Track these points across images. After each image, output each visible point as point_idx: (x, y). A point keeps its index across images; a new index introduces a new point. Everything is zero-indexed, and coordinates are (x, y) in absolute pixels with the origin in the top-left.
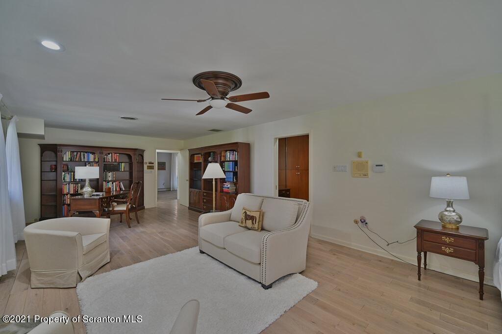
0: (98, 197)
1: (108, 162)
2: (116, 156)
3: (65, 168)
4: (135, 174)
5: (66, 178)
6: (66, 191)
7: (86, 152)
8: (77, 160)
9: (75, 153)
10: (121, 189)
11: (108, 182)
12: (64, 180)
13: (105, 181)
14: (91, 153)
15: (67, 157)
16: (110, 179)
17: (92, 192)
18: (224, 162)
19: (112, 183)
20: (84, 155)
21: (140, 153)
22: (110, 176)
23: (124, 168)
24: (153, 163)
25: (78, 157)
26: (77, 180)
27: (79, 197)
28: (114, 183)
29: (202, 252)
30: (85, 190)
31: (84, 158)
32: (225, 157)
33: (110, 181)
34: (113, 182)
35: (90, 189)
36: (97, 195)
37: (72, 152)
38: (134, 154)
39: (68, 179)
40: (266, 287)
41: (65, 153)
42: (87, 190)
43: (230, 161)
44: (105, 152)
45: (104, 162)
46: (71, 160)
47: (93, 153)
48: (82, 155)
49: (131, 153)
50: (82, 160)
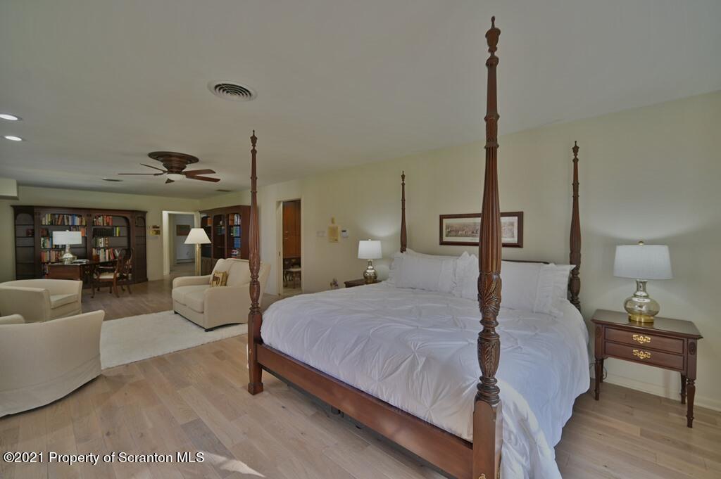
0: (79, 265)
1: (99, 226)
2: (109, 219)
3: (45, 233)
4: (133, 240)
5: (46, 245)
6: (46, 259)
7: (71, 215)
8: (59, 223)
9: (57, 216)
10: (115, 257)
11: (100, 249)
12: (43, 246)
13: (95, 248)
14: (76, 215)
15: (46, 220)
16: (102, 245)
17: (74, 259)
18: (232, 226)
19: (105, 251)
20: (68, 218)
21: (141, 215)
22: (102, 242)
23: (119, 233)
24: (158, 228)
25: (60, 221)
26: (60, 247)
27: (60, 264)
28: (107, 251)
29: (176, 313)
30: (65, 256)
31: (68, 221)
32: (233, 220)
33: (102, 248)
34: (105, 248)
35: (71, 256)
36: (80, 262)
37: (53, 215)
38: (132, 217)
39: (48, 245)
40: (207, 330)
41: (44, 216)
42: (68, 256)
43: (237, 225)
44: (94, 214)
45: (94, 225)
46: (52, 224)
47: (80, 216)
48: (65, 218)
49: (128, 216)
50: (66, 224)
